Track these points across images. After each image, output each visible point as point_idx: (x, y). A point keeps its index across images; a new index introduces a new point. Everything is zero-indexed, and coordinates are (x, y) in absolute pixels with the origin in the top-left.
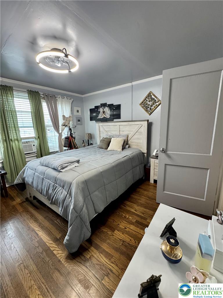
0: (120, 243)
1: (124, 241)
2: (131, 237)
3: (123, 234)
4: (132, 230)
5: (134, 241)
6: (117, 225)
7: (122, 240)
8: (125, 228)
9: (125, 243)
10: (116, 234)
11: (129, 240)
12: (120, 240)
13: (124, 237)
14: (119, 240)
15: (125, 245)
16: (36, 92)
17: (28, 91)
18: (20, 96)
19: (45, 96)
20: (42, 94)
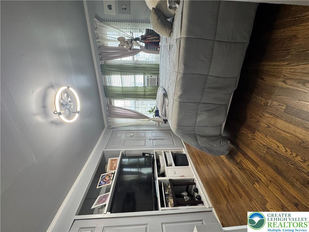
0: (264, 150)
1: (268, 148)
2: (278, 141)
3: (266, 136)
4: (279, 129)
5: (283, 148)
6: (256, 122)
7: (266, 146)
8: (269, 127)
9: (270, 151)
10: (258, 137)
11: (276, 146)
12: (264, 145)
13: (269, 141)
14: (262, 145)
15: (270, 154)
16: (101, 69)
17: (102, 74)
18: (109, 81)
19: (102, 59)
20: (102, 62)
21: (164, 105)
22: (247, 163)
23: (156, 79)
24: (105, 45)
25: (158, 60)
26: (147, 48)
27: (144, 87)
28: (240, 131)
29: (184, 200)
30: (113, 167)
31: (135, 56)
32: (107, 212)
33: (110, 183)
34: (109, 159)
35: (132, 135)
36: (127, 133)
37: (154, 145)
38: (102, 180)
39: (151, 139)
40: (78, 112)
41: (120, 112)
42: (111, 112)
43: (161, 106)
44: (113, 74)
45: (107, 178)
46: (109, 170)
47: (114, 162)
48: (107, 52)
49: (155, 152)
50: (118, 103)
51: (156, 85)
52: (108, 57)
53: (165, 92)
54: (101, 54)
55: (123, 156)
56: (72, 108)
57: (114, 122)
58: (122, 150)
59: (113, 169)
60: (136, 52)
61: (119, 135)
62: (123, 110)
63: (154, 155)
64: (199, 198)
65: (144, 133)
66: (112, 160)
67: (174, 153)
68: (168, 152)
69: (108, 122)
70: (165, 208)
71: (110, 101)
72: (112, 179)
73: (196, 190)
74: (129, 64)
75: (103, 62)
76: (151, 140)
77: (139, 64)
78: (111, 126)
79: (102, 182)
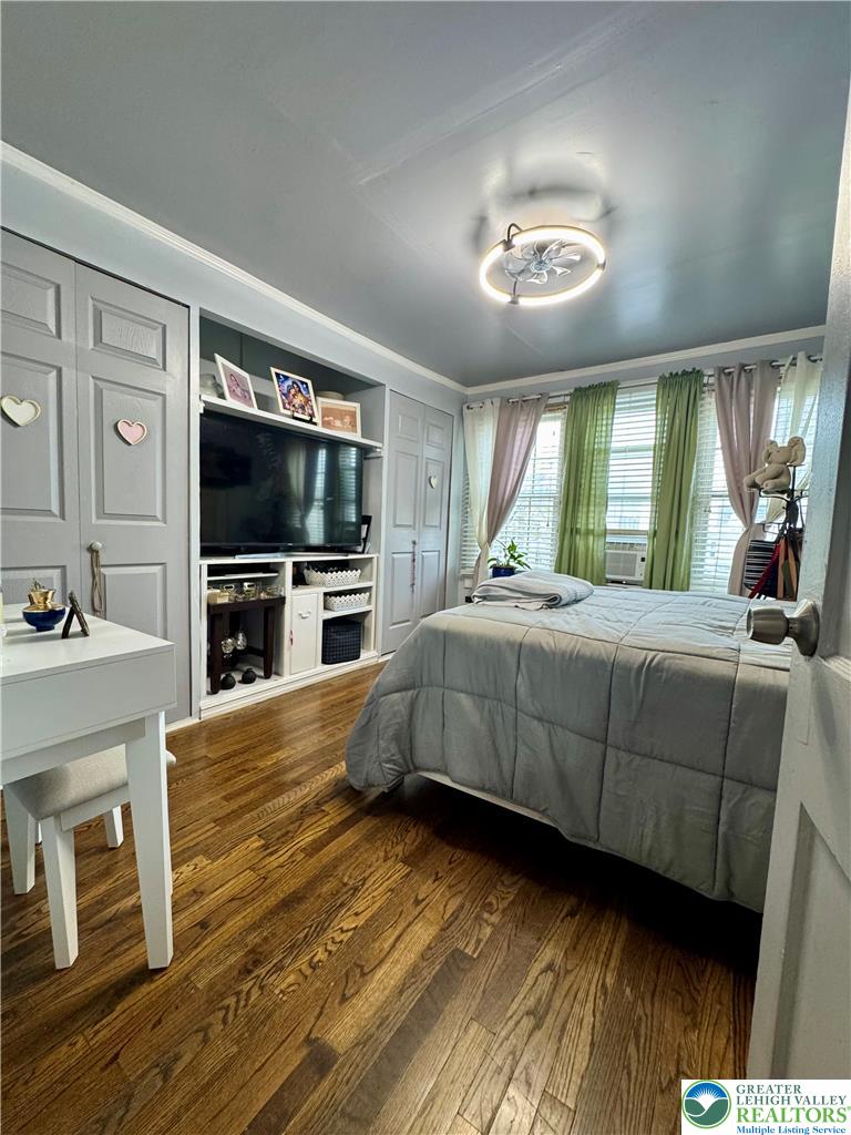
0: (350, 877)
1: (356, 889)
2: (372, 917)
3: (392, 890)
4: (408, 926)
5: (354, 926)
6: (437, 874)
7: (363, 885)
8: (417, 902)
9: (346, 893)
10: (389, 869)
11: (359, 910)
12: (365, 880)
13: (375, 894)
14: (366, 874)
15: (338, 892)
16: (685, 373)
17: (662, 378)
18: (634, 402)
19: (723, 377)
20: (710, 376)
21: (520, 595)
22: (320, 828)
23: (634, 575)
24: (779, 389)
25: (708, 588)
26: (755, 549)
27: (605, 533)
28: (415, 826)
29: (225, 638)
30: (331, 418)
31: (728, 503)
32: (205, 402)
33: (285, 408)
34: (357, 405)
35: (434, 481)
36: (443, 463)
37: (394, 555)
38: (294, 383)
39: (416, 547)
40: (514, 302)
41: (517, 443)
42: (519, 409)
43: (519, 586)
44: (659, 417)
45: (298, 400)
46: (325, 406)
47: (347, 419)
48: (749, 395)
49: (372, 558)
50: (550, 433)
51: (608, 576)
52: (731, 397)
53: (563, 602)
54: (743, 374)
55: (365, 452)
56: (532, 280)
57: (482, 420)
58: (385, 449)
59: (326, 419)
60: (746, 508)
61: (436, 436)
62: (523, 451)
63: (363, 552)
64: (228, 685)
65: (438, 524)
66: (353, 415)
67: (366, 621)
68: (369, 602)
69: (482, 399)
70: (206, 578)
71: (558, 404)
72: (296, 415)
73: (248, 679)
74: (697, 477)
75: (712, 380)
76: (412, 545)
77: (692, 518)
78: (468, 408)
79: (289, 383)
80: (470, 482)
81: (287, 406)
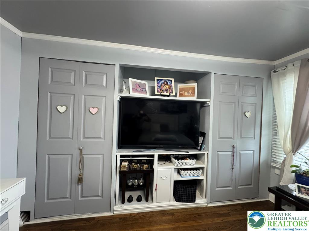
30: (183, 92)
32: (120, 96)
33: (158, 92)
34: (196, 85)
35: (248, 114)
36: (256, 104)
37: (220, 153)
38: (164, 81)
39: (235, 149)
45: (166, 88)
46: (181, 87)
47: (191, 91)
49: (204, 154)
55: (203, 105)
57: (285, 76)
58: (211, 102)
59: (181, 92)
61: (251, 91)
65: (252, 136)
66: (193, 89)
67: (202, 182)
70: (119, 159)
72: (162, 94)
73: (139, 200)
76: (232, 148)
78: (274, 72)
79: (163, 82)
80: (277, 115)
81: (159, 91)
